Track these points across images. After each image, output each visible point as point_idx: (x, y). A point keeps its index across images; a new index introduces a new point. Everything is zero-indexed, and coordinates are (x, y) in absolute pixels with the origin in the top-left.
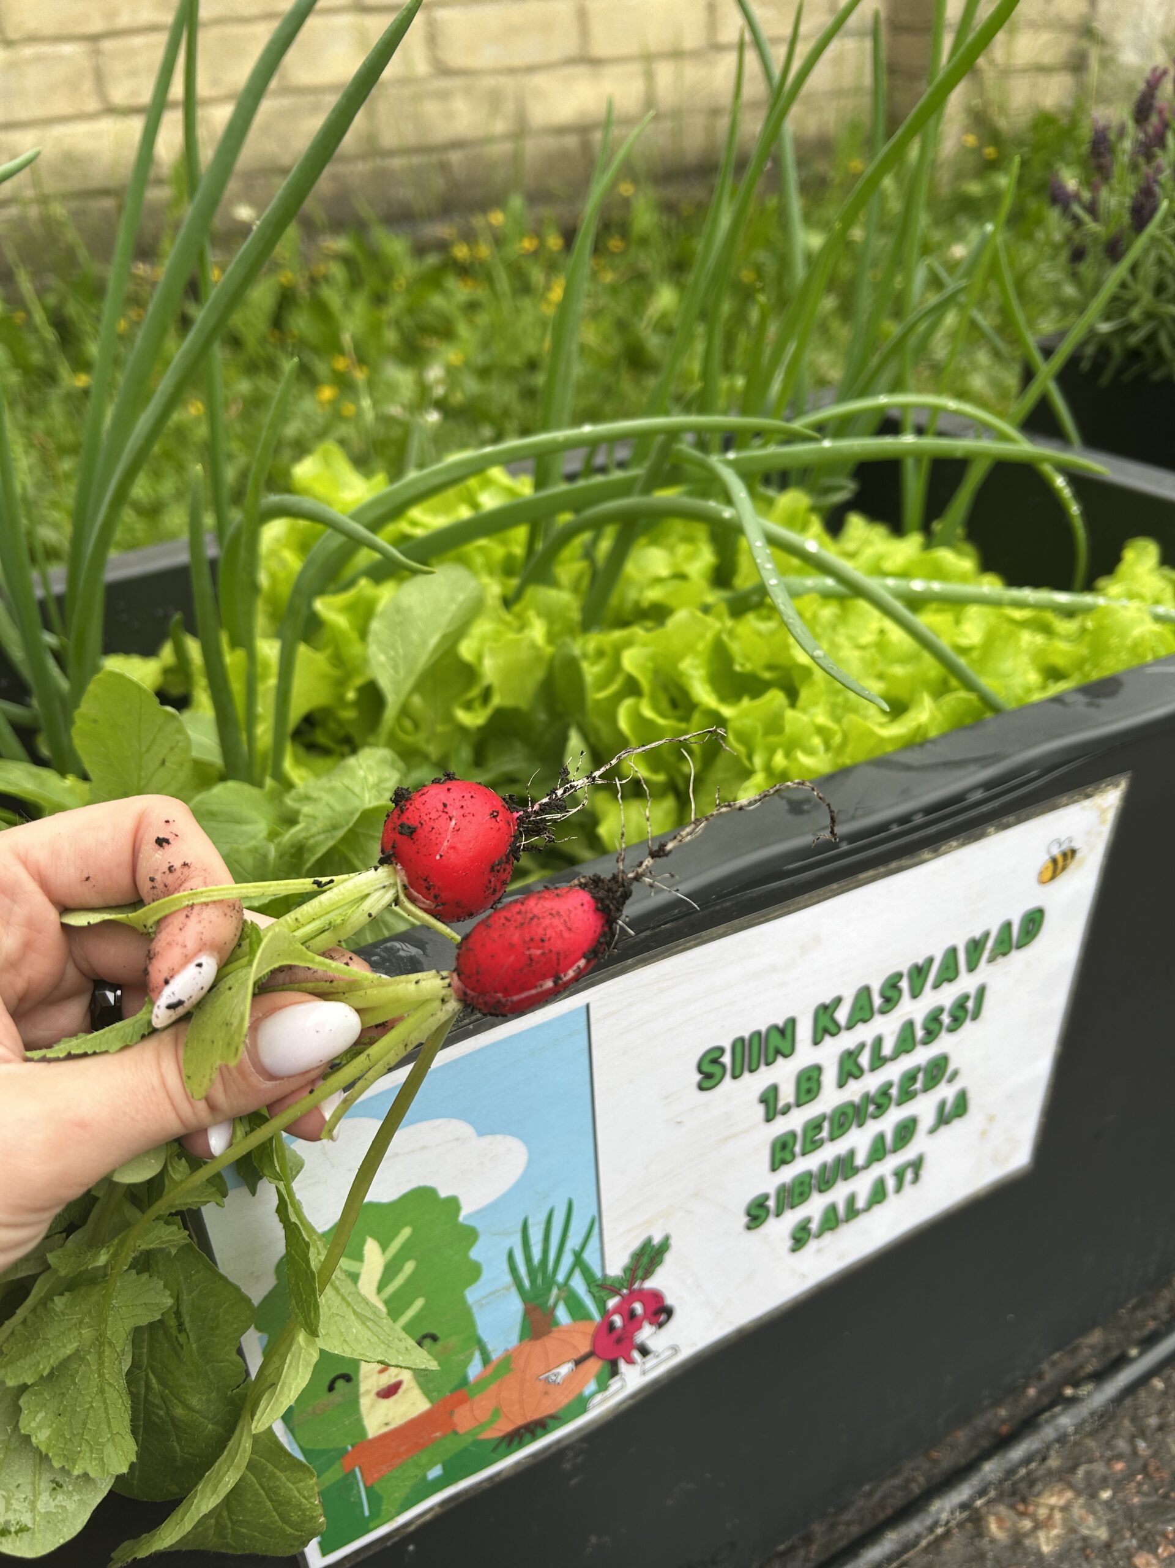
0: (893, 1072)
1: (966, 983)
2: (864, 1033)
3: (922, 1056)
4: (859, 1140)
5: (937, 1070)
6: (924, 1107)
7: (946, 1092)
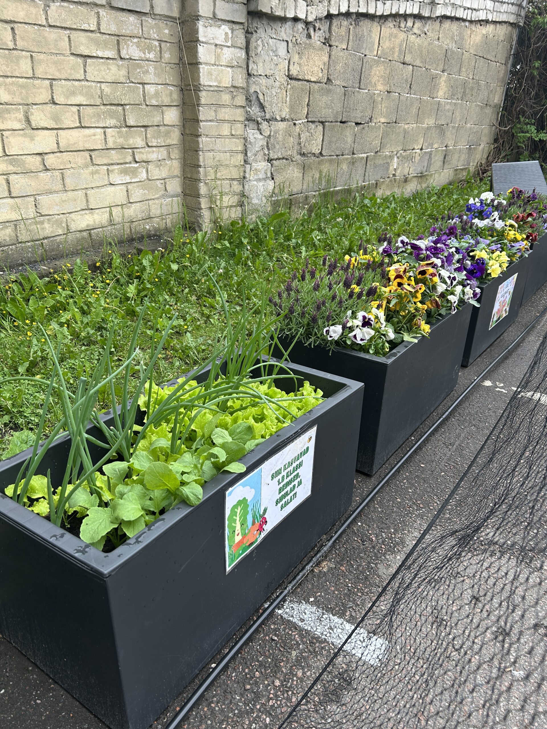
0: (292, 476)
1: (300, 460)
2: (289, 469)
3: (296, 473)
4: (288, 488)
5: (297, 476)
6: (296, 482)
7: (299, 479)
